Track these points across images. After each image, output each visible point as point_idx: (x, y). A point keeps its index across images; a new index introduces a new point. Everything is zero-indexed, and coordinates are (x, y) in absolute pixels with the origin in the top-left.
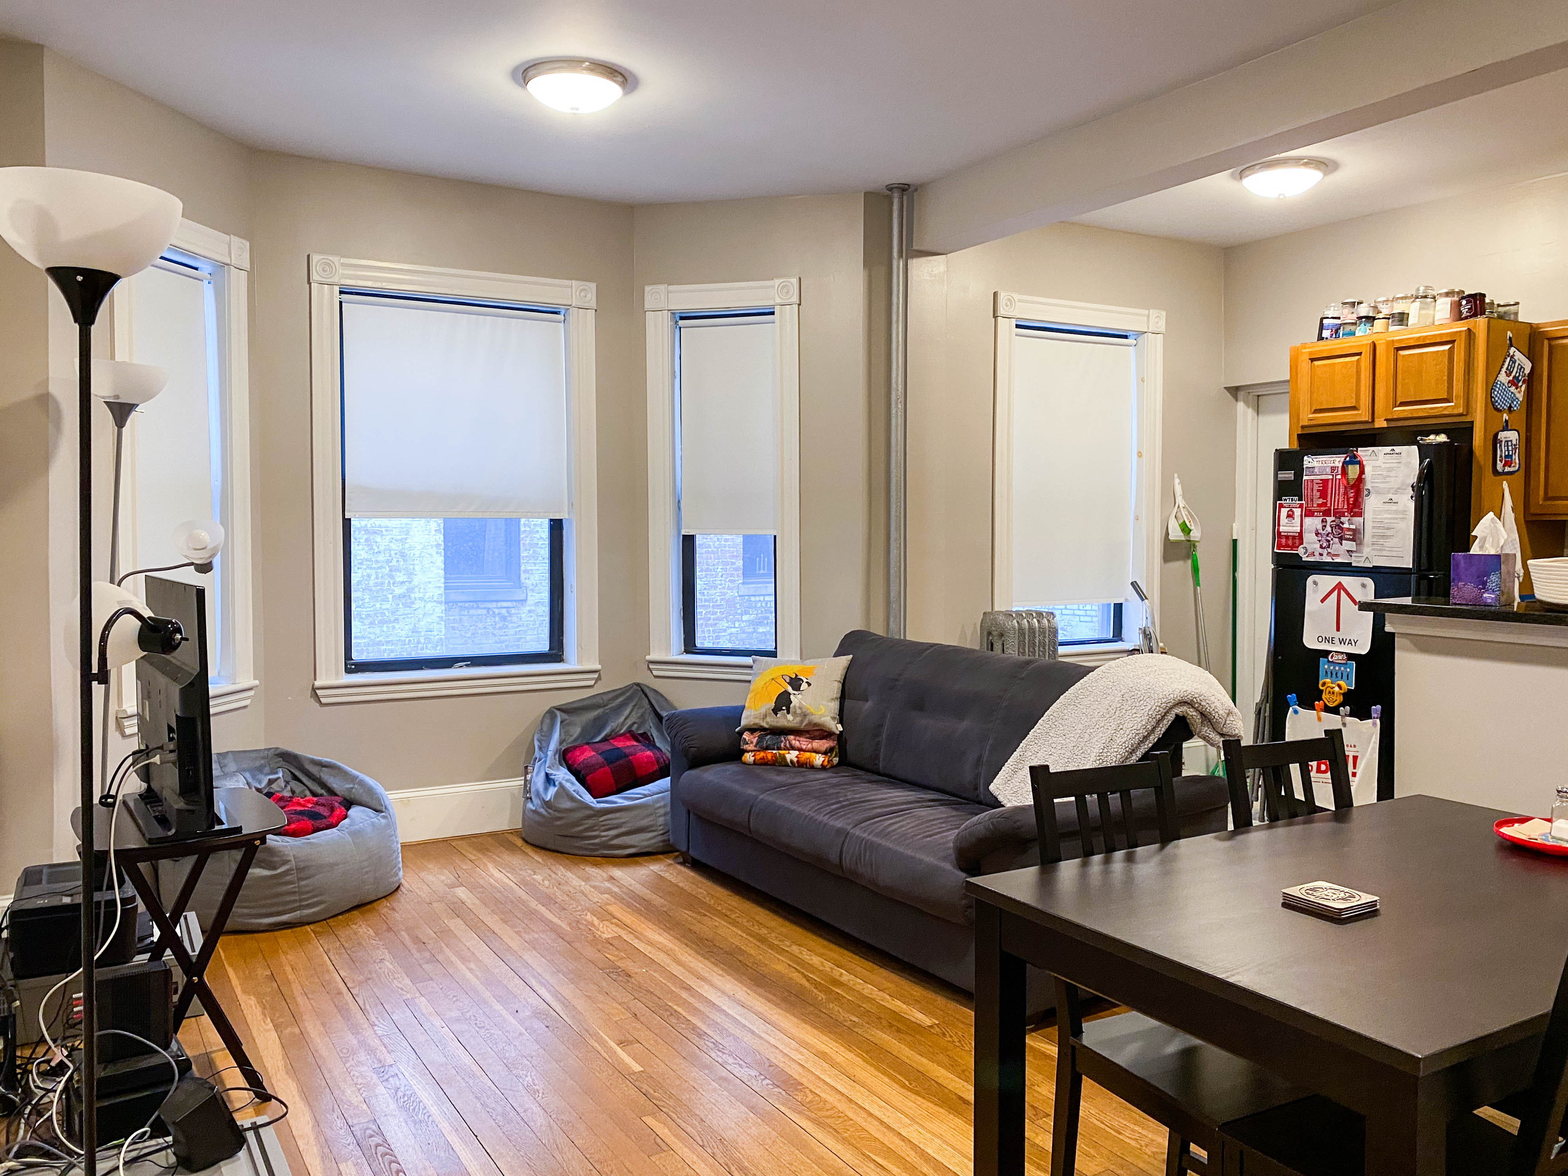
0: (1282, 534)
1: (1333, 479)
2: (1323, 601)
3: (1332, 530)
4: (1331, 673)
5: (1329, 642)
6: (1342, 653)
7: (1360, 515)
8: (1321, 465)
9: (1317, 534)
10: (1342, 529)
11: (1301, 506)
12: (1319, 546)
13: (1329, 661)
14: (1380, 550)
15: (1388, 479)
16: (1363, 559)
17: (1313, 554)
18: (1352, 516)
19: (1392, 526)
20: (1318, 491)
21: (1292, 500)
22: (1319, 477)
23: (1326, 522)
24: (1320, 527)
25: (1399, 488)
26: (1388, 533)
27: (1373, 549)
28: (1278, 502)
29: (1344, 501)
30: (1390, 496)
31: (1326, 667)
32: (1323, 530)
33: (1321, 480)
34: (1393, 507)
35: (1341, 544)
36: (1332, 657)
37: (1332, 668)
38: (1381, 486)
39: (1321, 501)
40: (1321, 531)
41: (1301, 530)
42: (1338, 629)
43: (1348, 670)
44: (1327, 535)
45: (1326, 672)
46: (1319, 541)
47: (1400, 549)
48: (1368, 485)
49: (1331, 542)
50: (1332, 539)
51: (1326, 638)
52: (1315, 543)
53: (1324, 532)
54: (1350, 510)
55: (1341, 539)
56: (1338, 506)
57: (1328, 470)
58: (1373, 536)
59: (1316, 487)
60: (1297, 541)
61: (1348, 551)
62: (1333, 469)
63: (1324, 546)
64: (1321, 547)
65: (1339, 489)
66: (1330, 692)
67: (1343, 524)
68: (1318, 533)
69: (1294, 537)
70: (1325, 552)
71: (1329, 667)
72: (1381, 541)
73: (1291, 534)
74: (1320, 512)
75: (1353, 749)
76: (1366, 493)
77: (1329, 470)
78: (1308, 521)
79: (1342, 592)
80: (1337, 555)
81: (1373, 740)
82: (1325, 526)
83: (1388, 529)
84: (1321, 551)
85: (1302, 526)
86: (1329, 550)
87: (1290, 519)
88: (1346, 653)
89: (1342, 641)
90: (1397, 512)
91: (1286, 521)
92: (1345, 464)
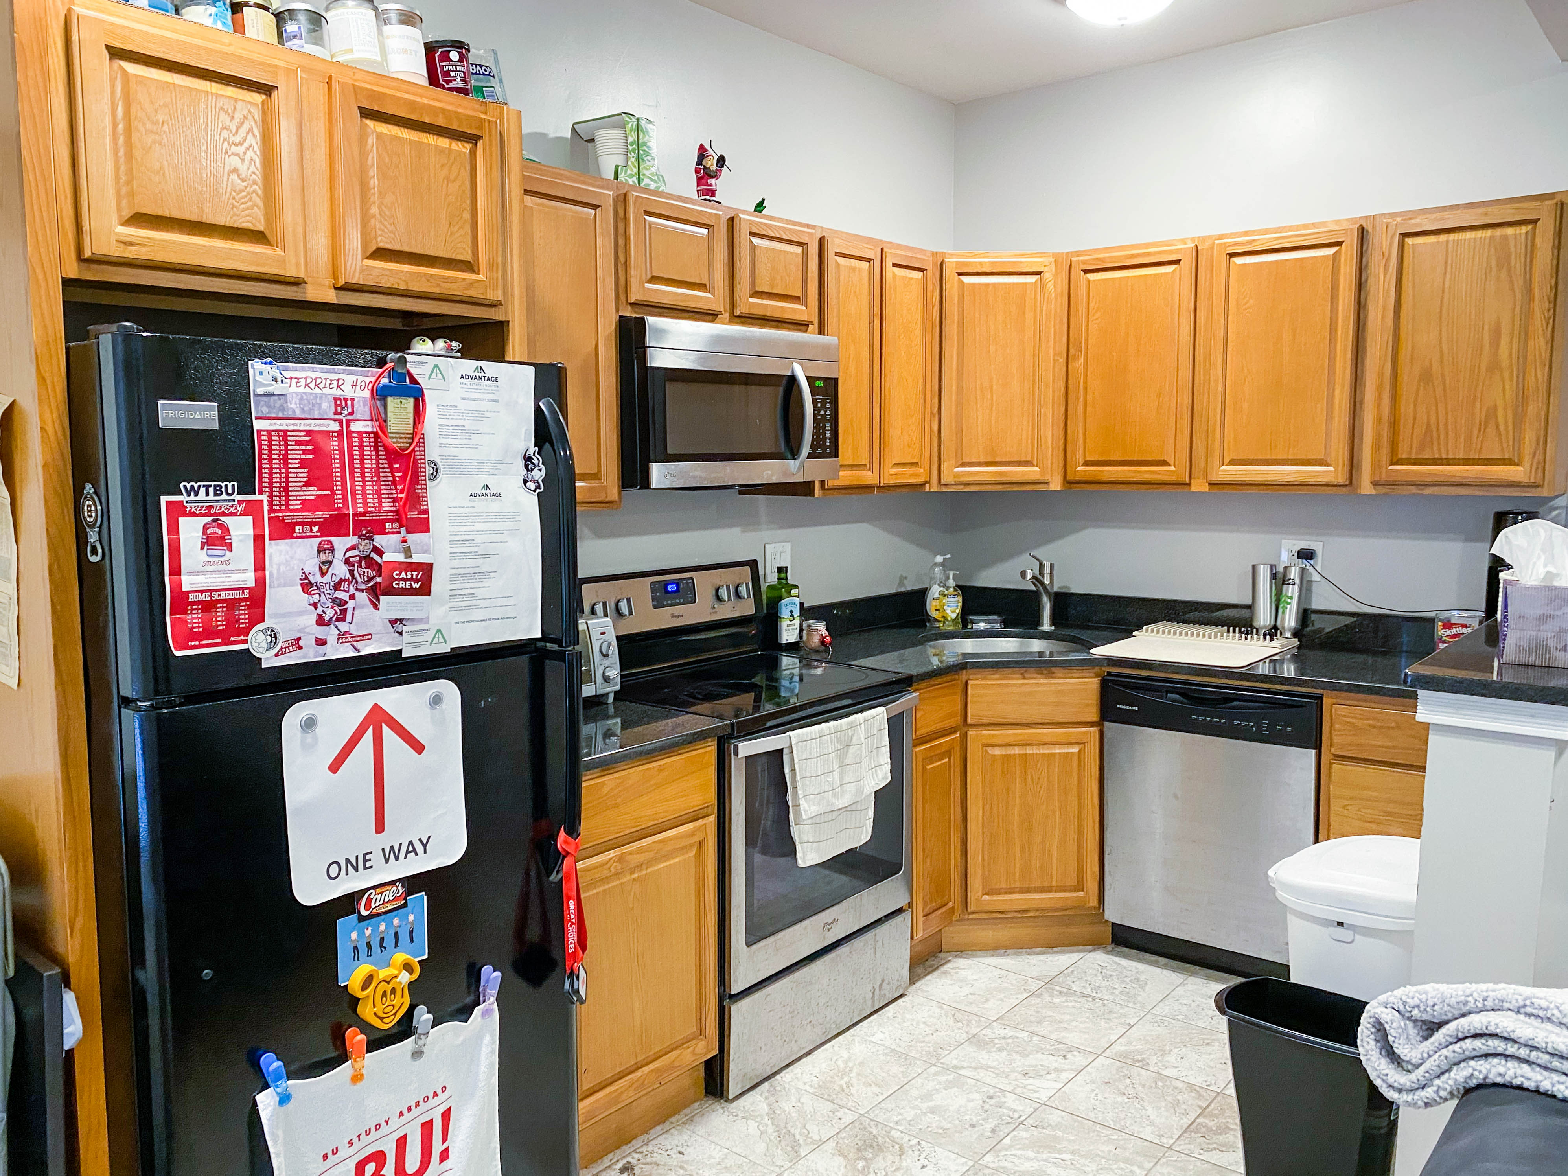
0: (192, 597)
1: (340, 433)
2: (335, 767)
3: (351, 572)
4: (369, 944)
5: (356, 869)
6: (393, 883)
7: (423, 526)
8: (301, 390)
9: (307, 586)
10: (378, 568)
11: (252, 509)
12: (314, 618)
13: (361, 919)
14: (469, 608)
15: (476, 439)
16: (428, 637)
17: (297, 644)
18: (408, 532)
19: (491, 548)
20: (303, 464)
21: (218, 492)
22: (302, 425)
23: (332, 550)
24: (312, 566)
25: (501, 462)
26: (485, 566)
27: (452, 609)
28: (164, 499)
29: (379, 492)
30: (485, 479)
31: (354, 936)
32: (323, 574)
33: (308, 433)
34: (493, 505)
35: (376, 607)
36: (368, 906)
37: (368, 932)
38: (465, 454)
39: (311, 493)
40: (316, 578)
41: (261, 582)
42: (380, 827)
43: (411, 918)
44: (337, 587)
45: (355, 948)
46: (315, 605)
47: (511, 601)
48: (433, 451)
49: (351, 604)
50: (352, 597)
51: (348, 861)
52: (301, 613)
53: (327, 579)
54: (398, 517)
55: (375, 593)
56: (365, 503)
57: (325, 405)
58: (453, 578)
59: (296, 454)
60: (242, 613)
61: (393, 622)
62: (340, 403)
63: (327, 618)
64: (321, 621)
65: (362, 462)
66: (384, 994)
67: (380, 553)
68: (311, 584)
69: (232, 604)
70: (331, 634)
71: (361, 934)
72: (470, 587)
73: (224, 595)
74: (312, 524)
75: (433, 1102)
76: (429, 470)
77: (328, 408)
78: (275, 550)
79: (385, 729)
80: (366, 637)
81: (485, 1050)
82: (330, 563)
83: (486, 556)
84: (321, 632)
85: (260, 566)
86: (343, 627)
87: (217, 551)
88: (399, 880)
89: (391, 854)
90: (500, 516)
91: (203, 556)
92: (380, 394)
